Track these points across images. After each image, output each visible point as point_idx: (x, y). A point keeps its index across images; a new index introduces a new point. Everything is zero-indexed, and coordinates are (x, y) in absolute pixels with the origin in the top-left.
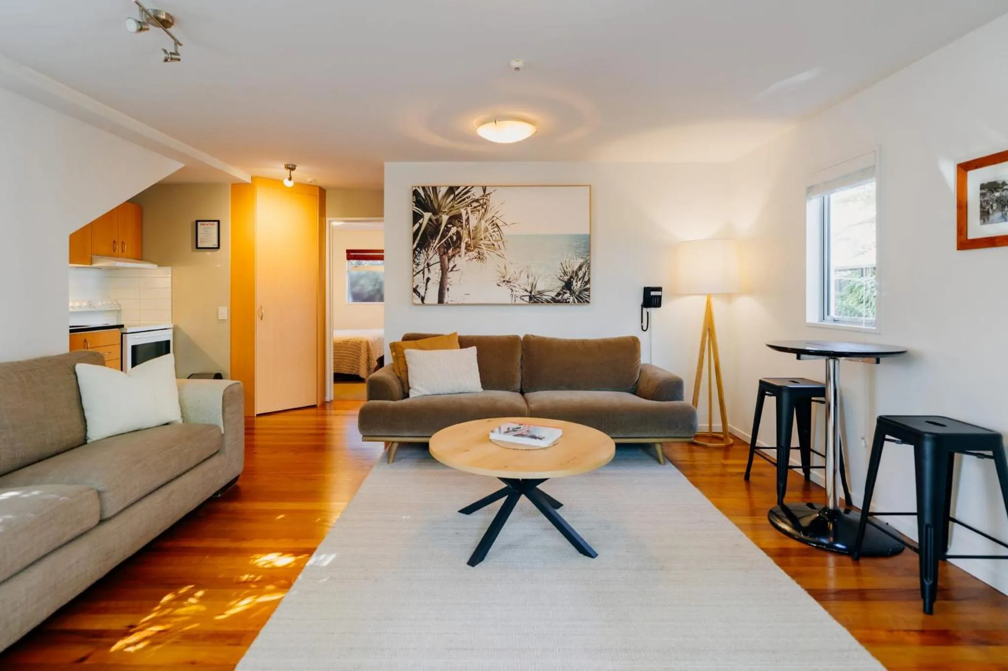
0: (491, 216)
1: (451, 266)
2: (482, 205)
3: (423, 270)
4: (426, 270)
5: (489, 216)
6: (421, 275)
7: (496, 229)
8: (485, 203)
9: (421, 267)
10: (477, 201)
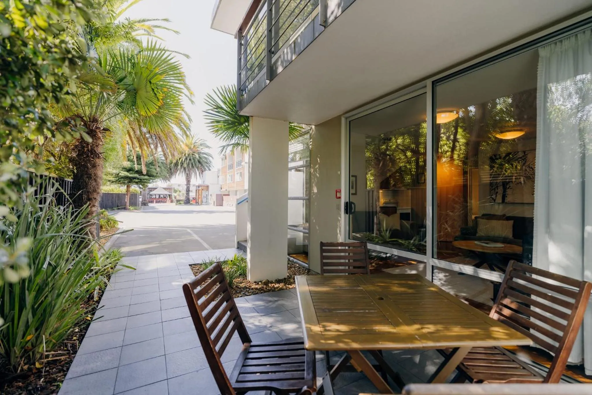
0: (528, 163)
1: (508, 187)
2: (523, 160)
3: (495, 189)
4: (496, 189)
5: (527, 164)
6: (493, 191)
7: (531, 170)
8: (525, 159)
9: (494, 188)
10: (521, 158)
